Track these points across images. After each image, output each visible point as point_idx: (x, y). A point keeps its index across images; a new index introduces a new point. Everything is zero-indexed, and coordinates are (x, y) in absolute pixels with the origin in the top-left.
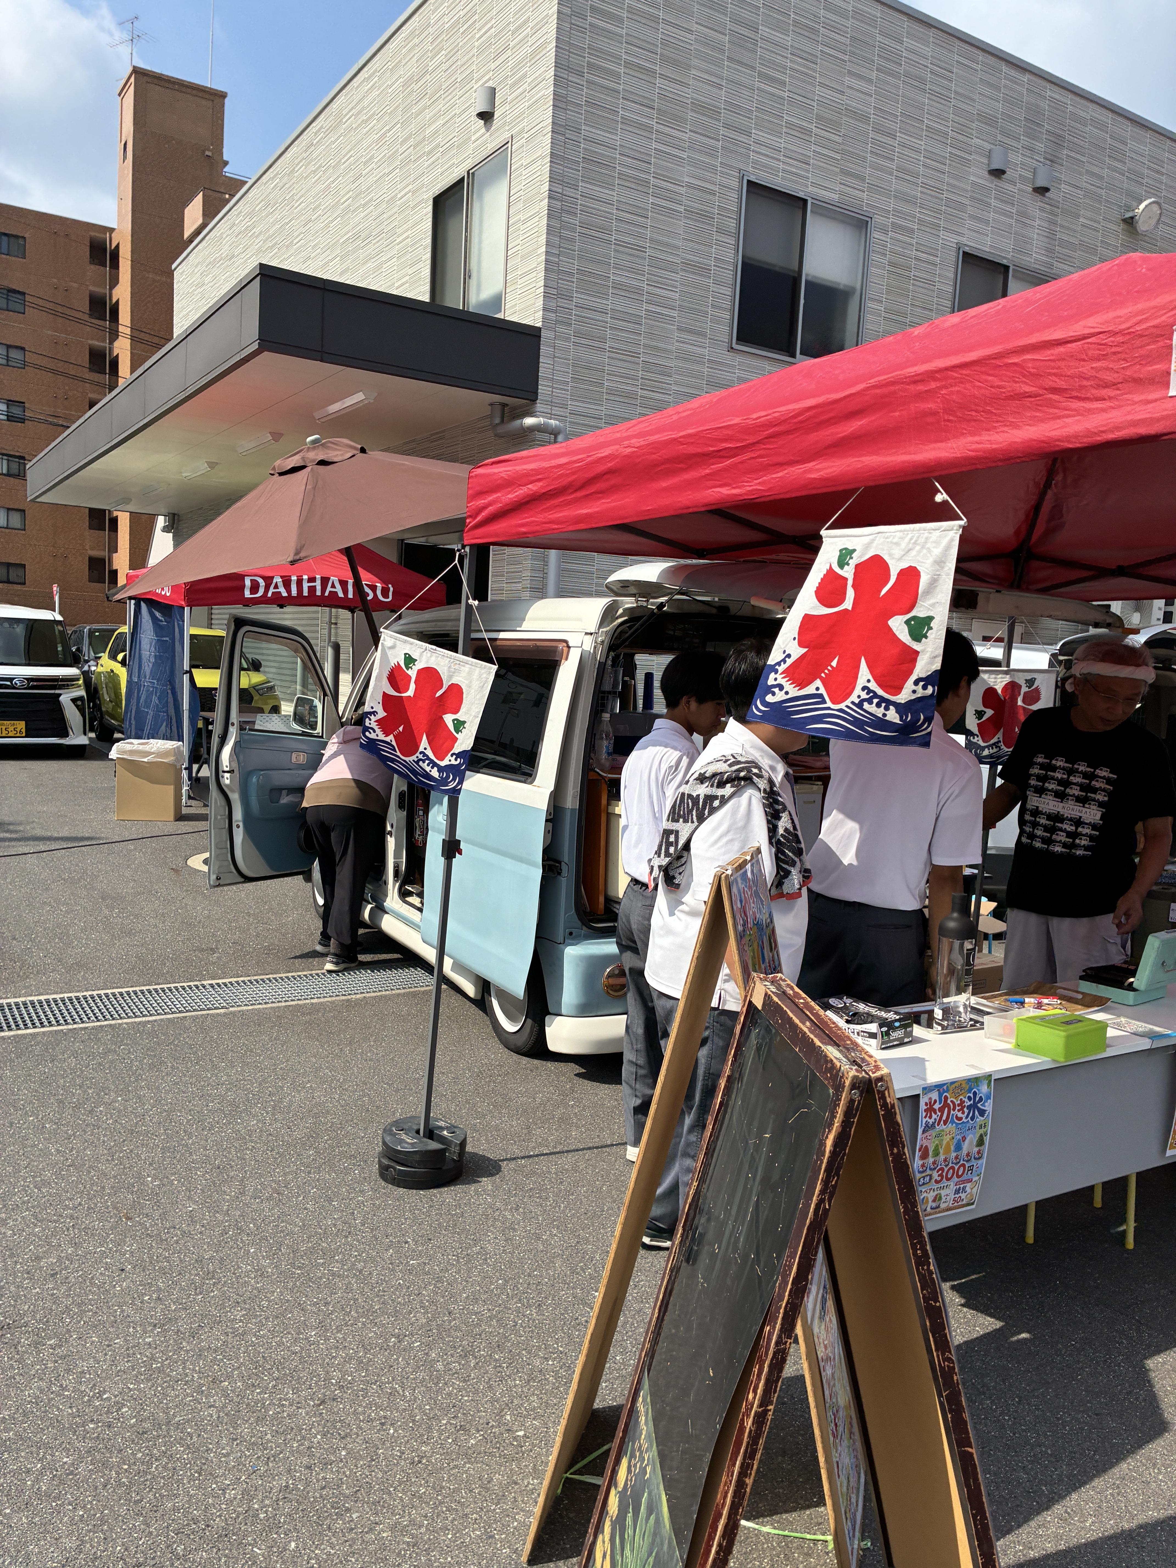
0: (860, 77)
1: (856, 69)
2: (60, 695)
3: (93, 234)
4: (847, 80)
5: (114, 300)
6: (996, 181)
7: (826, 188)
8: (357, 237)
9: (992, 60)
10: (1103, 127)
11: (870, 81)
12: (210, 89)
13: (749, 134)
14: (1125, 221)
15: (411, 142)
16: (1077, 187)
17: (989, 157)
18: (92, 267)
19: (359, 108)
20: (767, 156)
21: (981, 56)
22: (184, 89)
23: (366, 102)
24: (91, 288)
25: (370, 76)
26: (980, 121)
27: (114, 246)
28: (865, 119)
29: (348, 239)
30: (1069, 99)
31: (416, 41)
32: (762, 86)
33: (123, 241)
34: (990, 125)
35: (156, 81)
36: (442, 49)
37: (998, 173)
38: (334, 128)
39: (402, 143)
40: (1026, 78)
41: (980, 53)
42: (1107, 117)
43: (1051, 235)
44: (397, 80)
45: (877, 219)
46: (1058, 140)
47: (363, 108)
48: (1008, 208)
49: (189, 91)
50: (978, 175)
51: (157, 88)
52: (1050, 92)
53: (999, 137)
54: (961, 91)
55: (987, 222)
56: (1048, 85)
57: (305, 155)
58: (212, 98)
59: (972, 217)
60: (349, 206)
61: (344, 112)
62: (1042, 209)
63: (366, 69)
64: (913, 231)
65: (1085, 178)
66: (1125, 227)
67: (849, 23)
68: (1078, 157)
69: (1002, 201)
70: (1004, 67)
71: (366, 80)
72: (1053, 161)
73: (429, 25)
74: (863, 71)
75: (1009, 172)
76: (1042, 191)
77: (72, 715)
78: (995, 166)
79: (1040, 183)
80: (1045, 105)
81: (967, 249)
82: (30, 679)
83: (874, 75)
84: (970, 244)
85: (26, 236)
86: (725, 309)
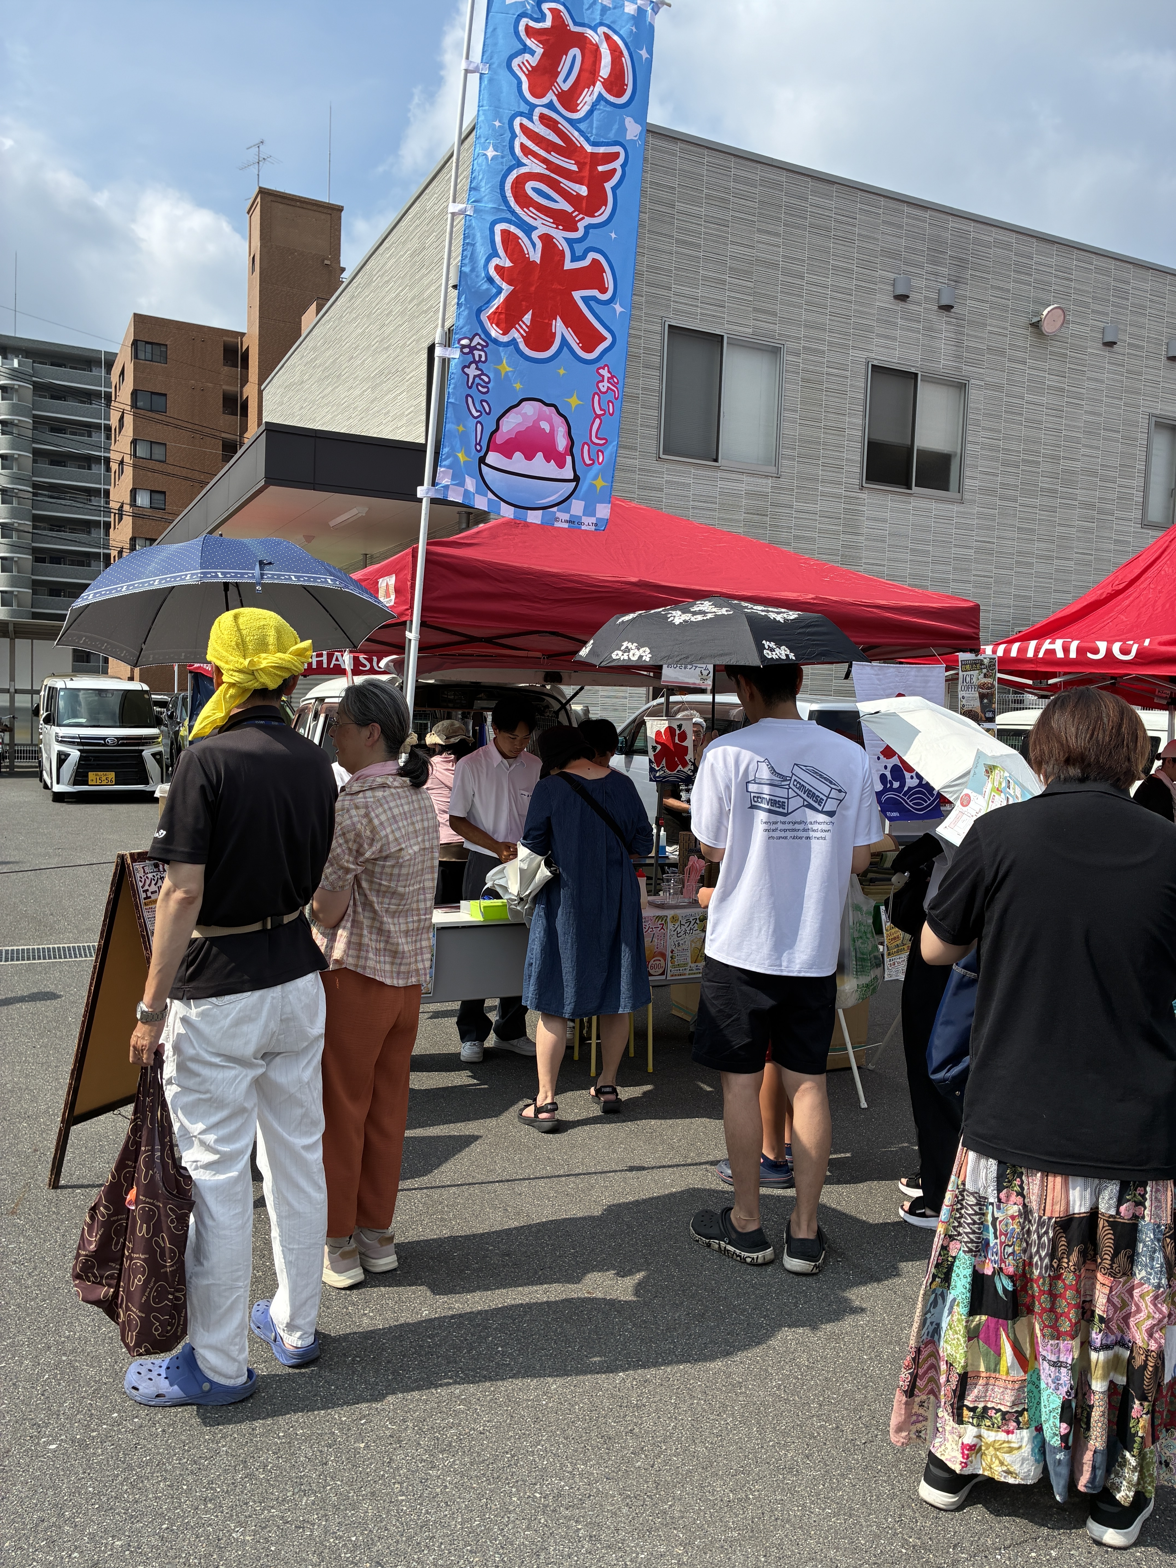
0: (769, 233)
1: (764, 227)
2: (143, 750)
3: (225, 338)
4: (757, 236)
5: (245, 397)
6: (901, 304)
7: (741, 325)
8: (381, 373)
9: (892, 204)
10: (1007, 246)
11: (777, 235)
12: (328, 203)
13: (670, 289)
14: (1032, 325)
15: (415, 302)
16: (983, 301)
17: (894, 285)
18: (226, 368)
19: (383, 271)
20: (686, 304)
21: (883, 202)
22: (305, 206)
23: (387, 267)
24: (225, 387)
25: (391, 246)
26: (883, 256)
27: (244, 349)
28: (775, 266)
29: (376, 375)
30: (971, 227)
31: (418, 222)
32: (679, 250)
33: (252, 344)
34: (894, 259)
35: (279, 200)
36: (433, 231)
37: (902, 298)
38: (368, 284)
39: (410, 302)
40: (927, 214)
41: (882, 199)
42: (1012, 238)
43: (959, 344)
44: (406, 252)
45: (789, 345)
46: (961, 263)
47: (386, 271)
48: (915, 325)
49: (309, 207)
50: (884, 300)
51: (281, 206)
52: (952, 223)
53: (904, 267)
54: (863, 233)
55: (895, 339)
56: (950, 218)
57: (348, 305)
58: (330, 212)
59: (878, 335)
60: (377, 348)
61: (374, 273)
62: (947, 323)
63: (387, 240)
64: (824, 352)
65: (990, 292)
66: (1033, 330)
67: (757, 191)
68: (984, 275)
69: (907, 319)
70: (906, 208)
71: (388, 249)
72: (957, 281)
73: (425, 211)
74: (770, 228)
75: (913, 296)
76: (948, 308)
77: (152, 767)
78: (899, 292)
79: (944, 302)
80: (948, 235)
81: (876, 363)
82: (118, 739)
83: (781, 229)
84: (879, 358)
85: (167, 343)
86: (652, 427)
